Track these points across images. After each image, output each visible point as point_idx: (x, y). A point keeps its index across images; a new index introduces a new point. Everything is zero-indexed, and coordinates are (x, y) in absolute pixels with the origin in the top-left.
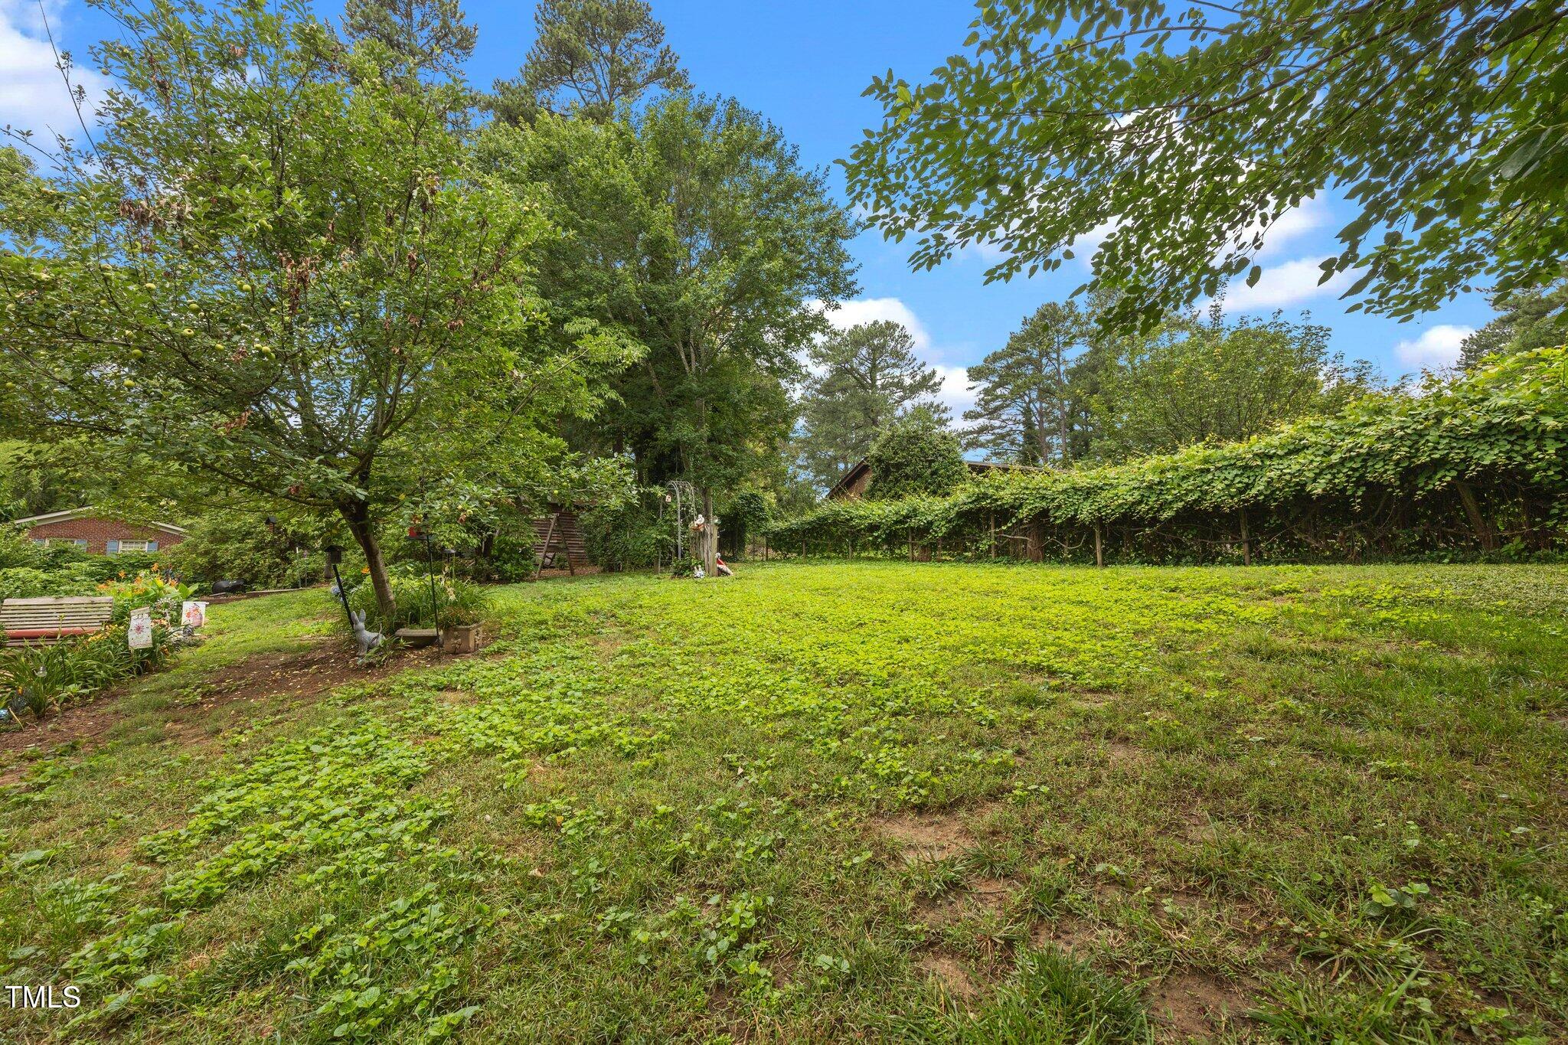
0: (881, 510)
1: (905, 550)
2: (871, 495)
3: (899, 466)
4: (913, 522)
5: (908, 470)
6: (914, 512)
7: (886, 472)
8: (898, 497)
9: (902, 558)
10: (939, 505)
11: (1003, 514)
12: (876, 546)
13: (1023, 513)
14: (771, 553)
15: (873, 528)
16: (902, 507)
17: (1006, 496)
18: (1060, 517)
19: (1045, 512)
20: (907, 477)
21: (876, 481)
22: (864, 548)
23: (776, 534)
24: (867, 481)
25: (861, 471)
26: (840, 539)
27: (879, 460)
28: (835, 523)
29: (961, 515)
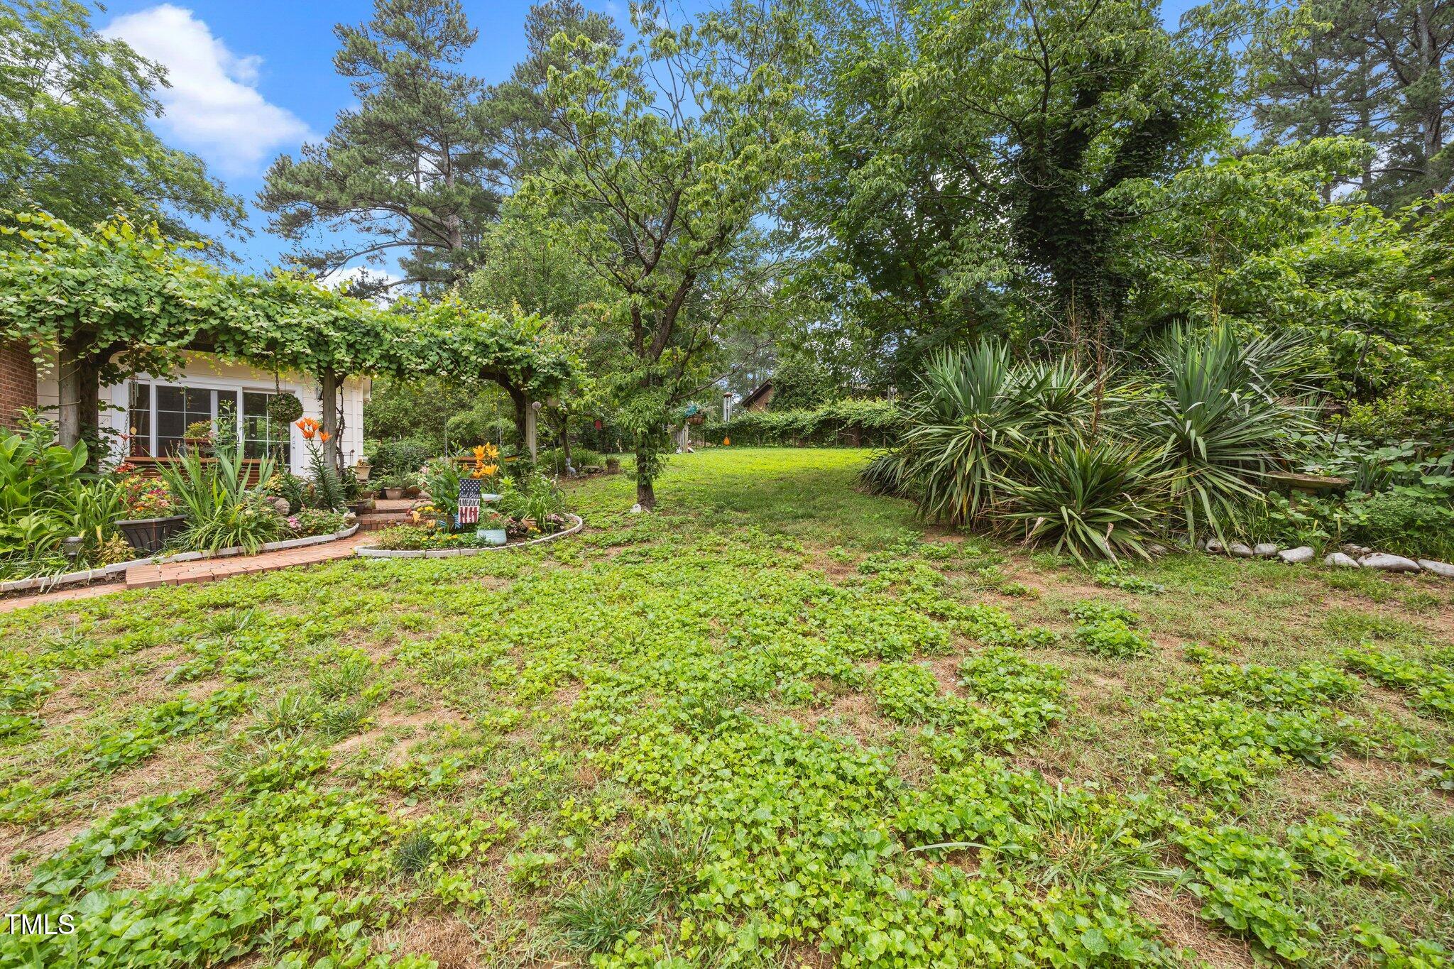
0: (777, 418)
1: (791, 441)
2: (773, 407)
3: (791, 387)
4: (795, 426)
5: (798, 390)
6: (796, 420)
7: (783, 390)
8: (788, 409)
9: (790, 446)
10: (810, 415)
11: (841, 422)
12: (774, 440)
13: (849, 422)
14: (708, 444)
15: (773, 428)
16: (789, 416)
17: (842, 412)
18: (865, 425)
19: (860, 422)
20: (797, 395)
21: (776, 397)
22: (767, 441)
23: (712, 431)
24: (770, 397)
25: (766, 388)
26: (753, 435)
27: (779, 382)
28: (750, 425)
29: (820, 422)
